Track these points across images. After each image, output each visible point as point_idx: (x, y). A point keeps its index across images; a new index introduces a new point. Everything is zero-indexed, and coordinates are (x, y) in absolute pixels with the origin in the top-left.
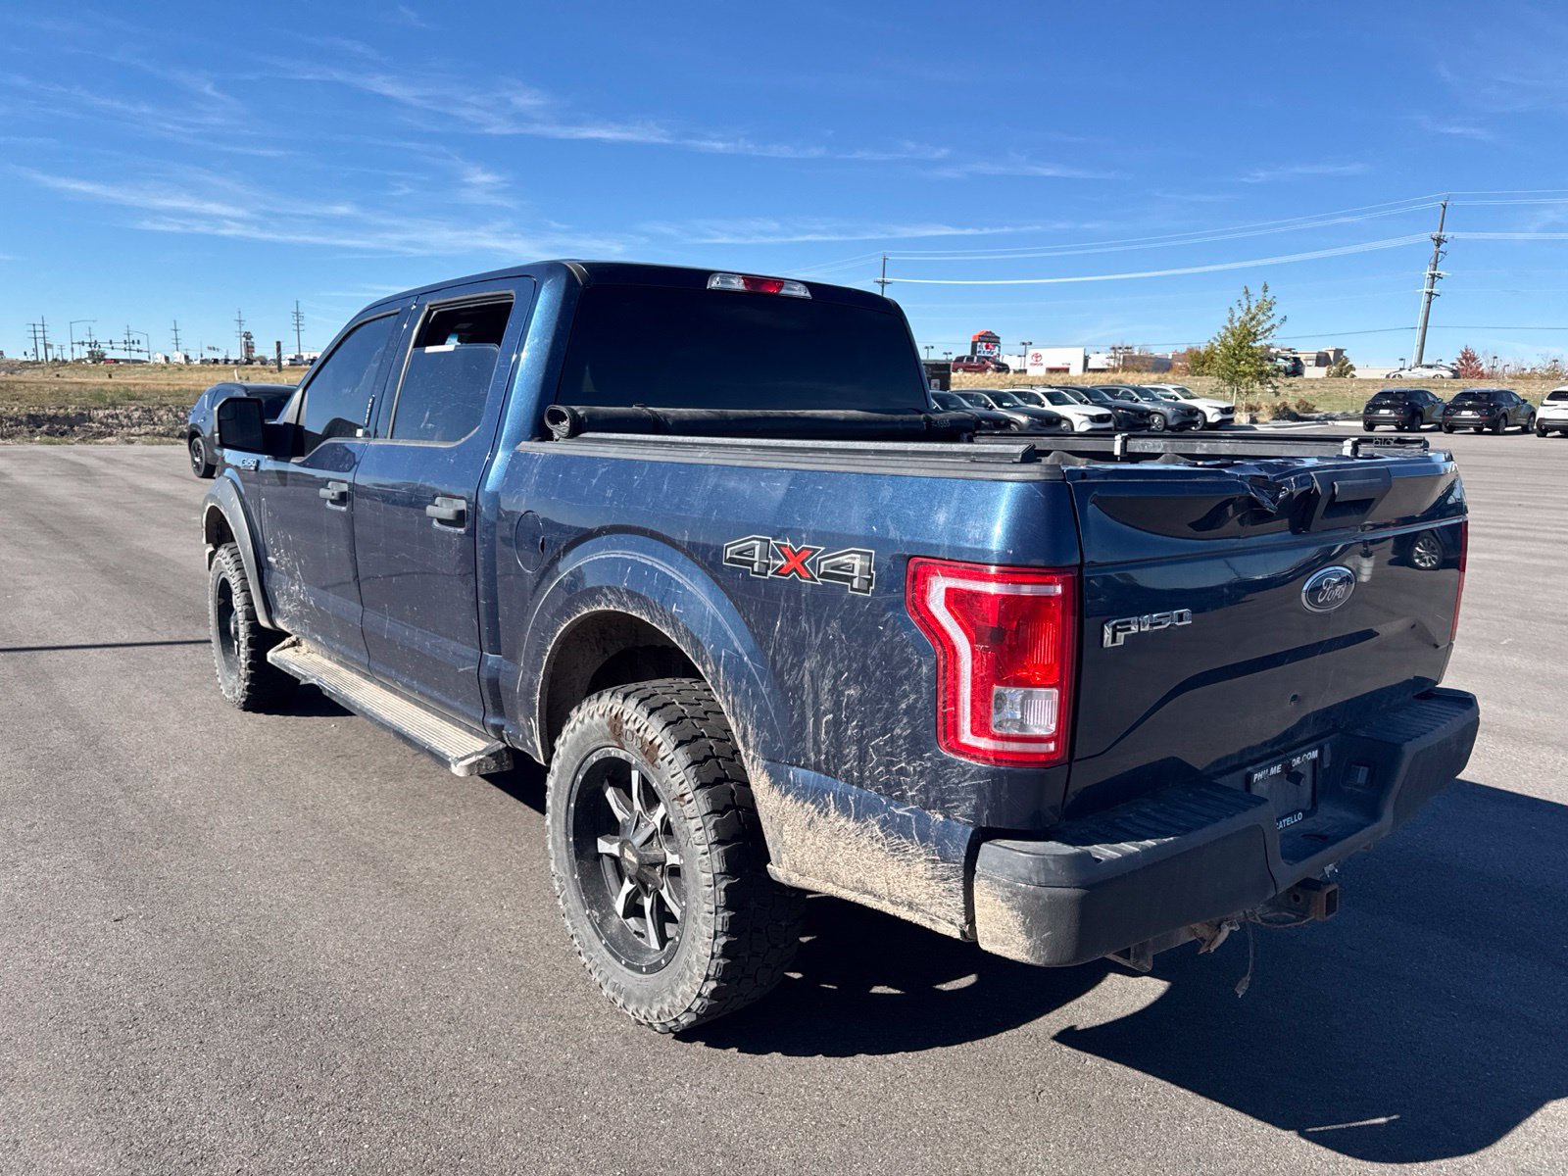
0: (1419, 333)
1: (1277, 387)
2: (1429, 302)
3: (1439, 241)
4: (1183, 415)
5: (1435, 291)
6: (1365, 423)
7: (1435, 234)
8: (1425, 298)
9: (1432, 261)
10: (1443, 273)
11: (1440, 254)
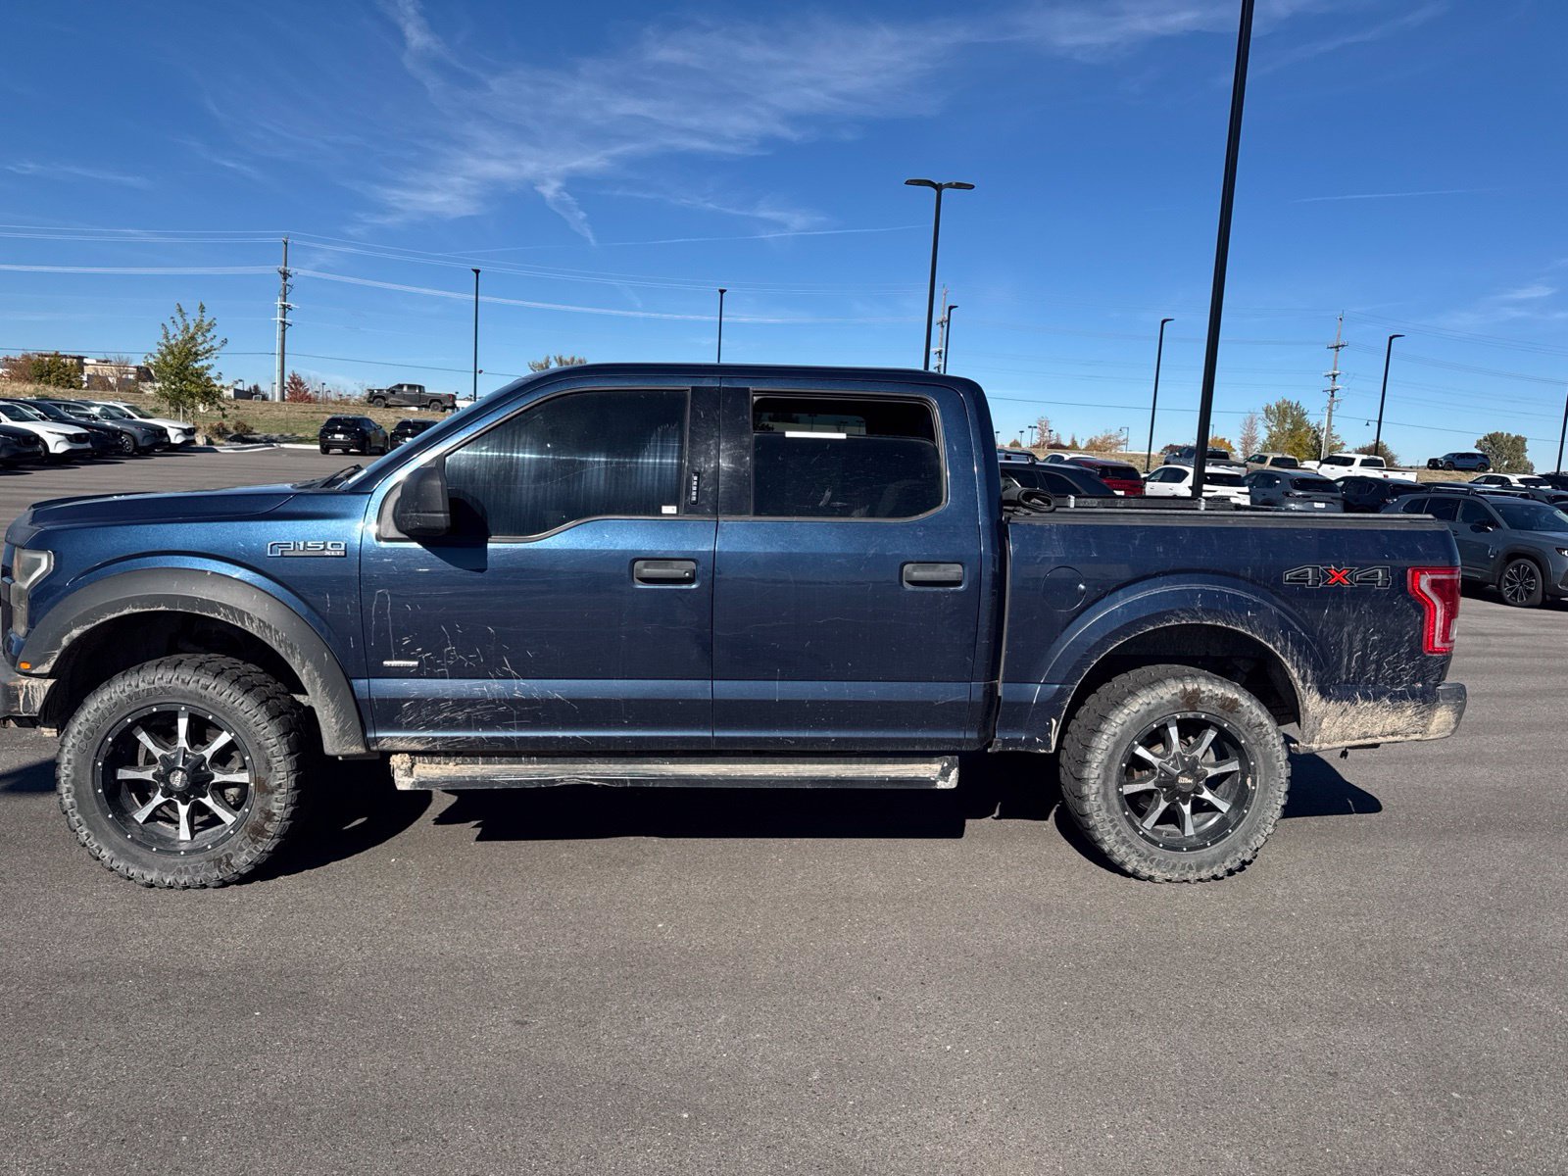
0: (278, 359)
1: (224, 409)
2: (284, 331)
3: (285, 275)
4: (155, 435)
5: (287, 320)
6: (322, 447)
7: (282, 267)
8: (279, 328)
9: (282, 292)
10: (292, 305)
11: (288, 288)
